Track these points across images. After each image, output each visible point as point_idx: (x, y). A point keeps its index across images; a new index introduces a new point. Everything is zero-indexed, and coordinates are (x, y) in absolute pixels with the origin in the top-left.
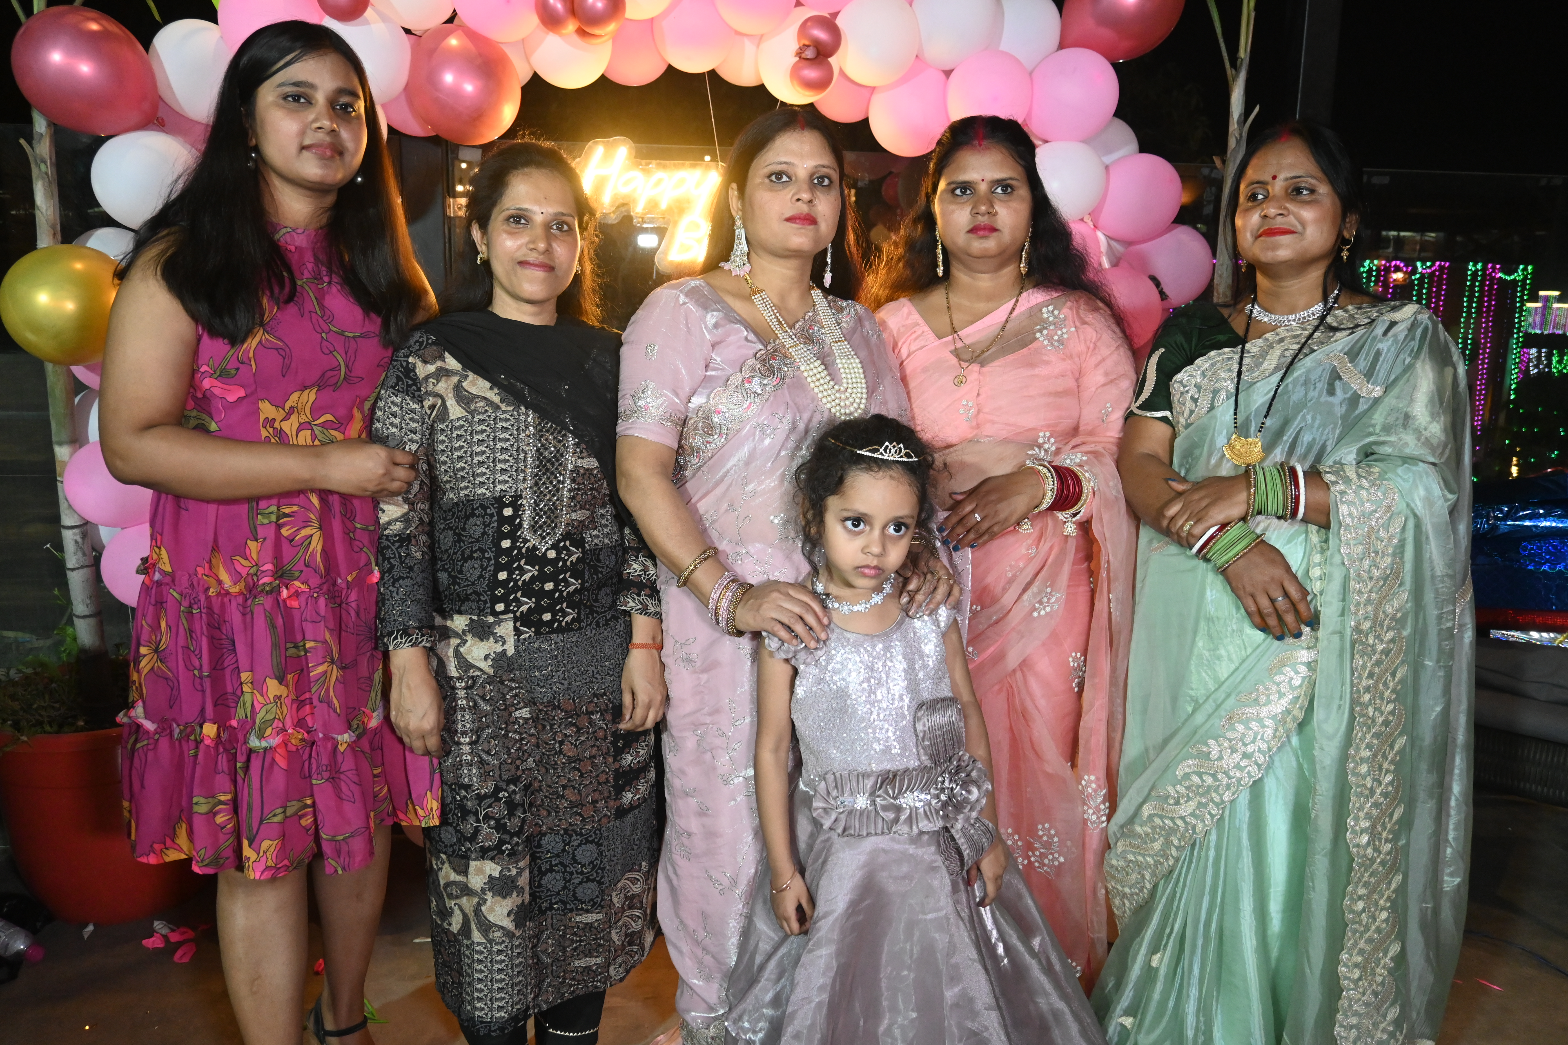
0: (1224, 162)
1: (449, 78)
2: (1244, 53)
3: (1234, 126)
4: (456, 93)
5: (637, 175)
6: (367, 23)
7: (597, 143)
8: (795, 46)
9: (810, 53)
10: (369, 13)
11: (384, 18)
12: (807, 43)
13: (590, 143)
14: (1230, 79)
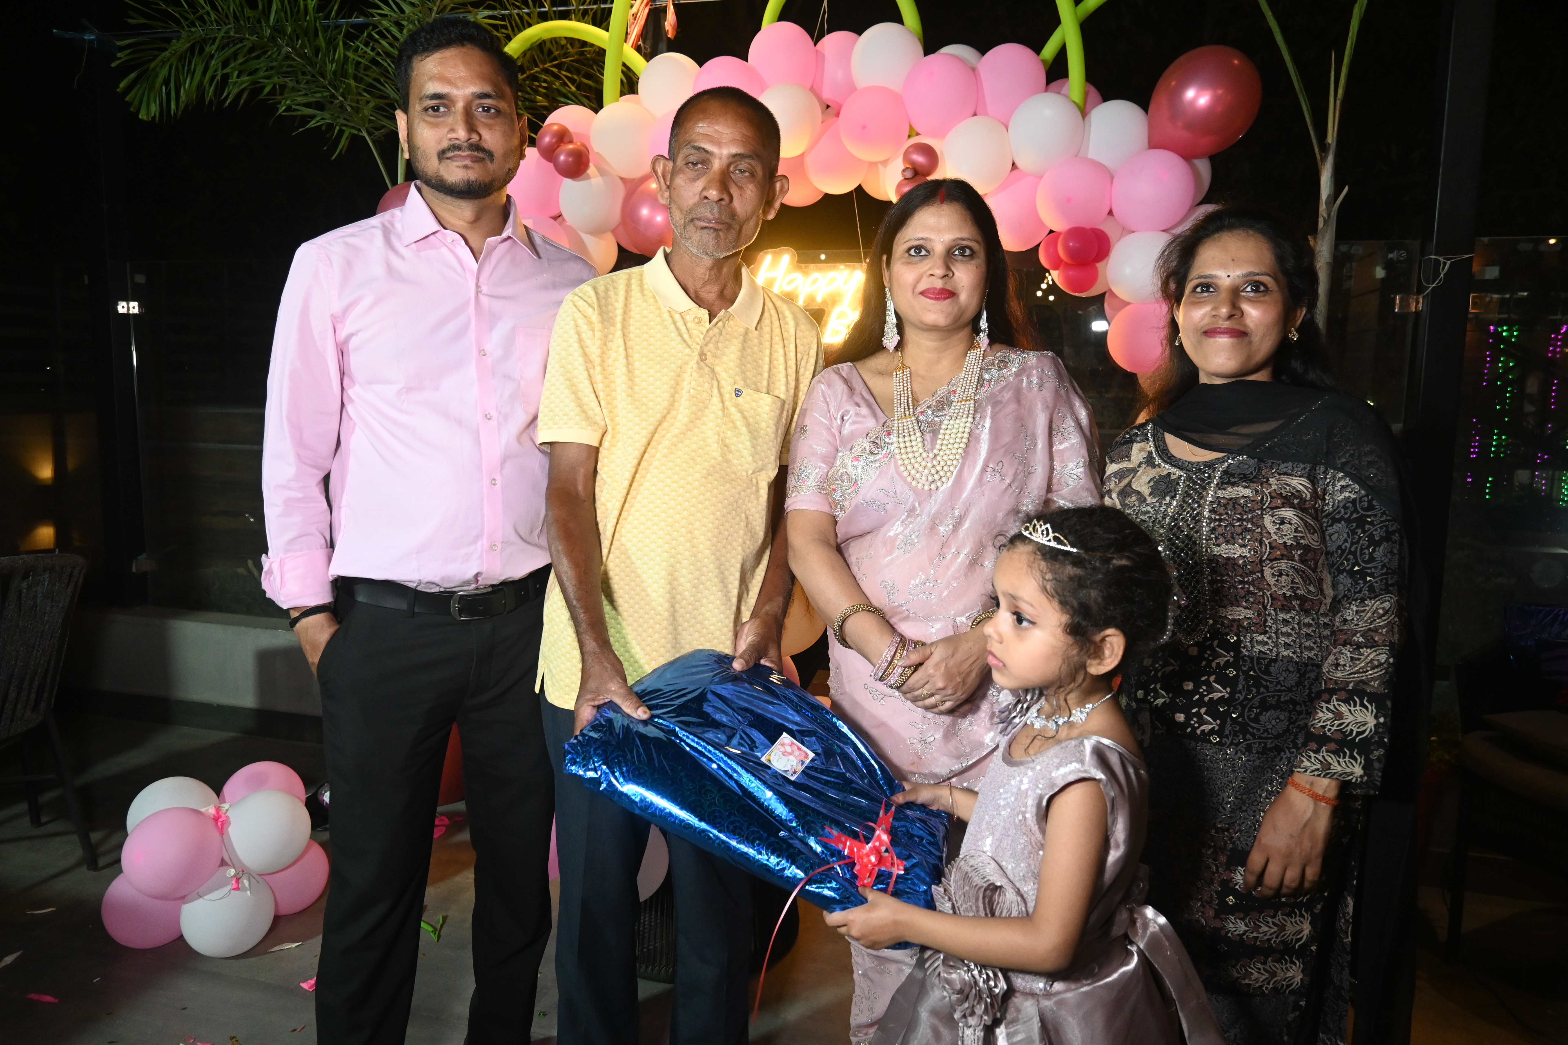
0: (1315, 241)
1: (645, 212)
2: (1331, 138)
3: (1323, 207)
4: (650, 222)
5: (798, 275)
6: (589, 178)
7: (767, 253)
8: (903, 167)
9: (909, 174)
10: (592, 170)
11: (602, 172)
12: (908, 166)
13: (761, 253)
14: (1319, 163)
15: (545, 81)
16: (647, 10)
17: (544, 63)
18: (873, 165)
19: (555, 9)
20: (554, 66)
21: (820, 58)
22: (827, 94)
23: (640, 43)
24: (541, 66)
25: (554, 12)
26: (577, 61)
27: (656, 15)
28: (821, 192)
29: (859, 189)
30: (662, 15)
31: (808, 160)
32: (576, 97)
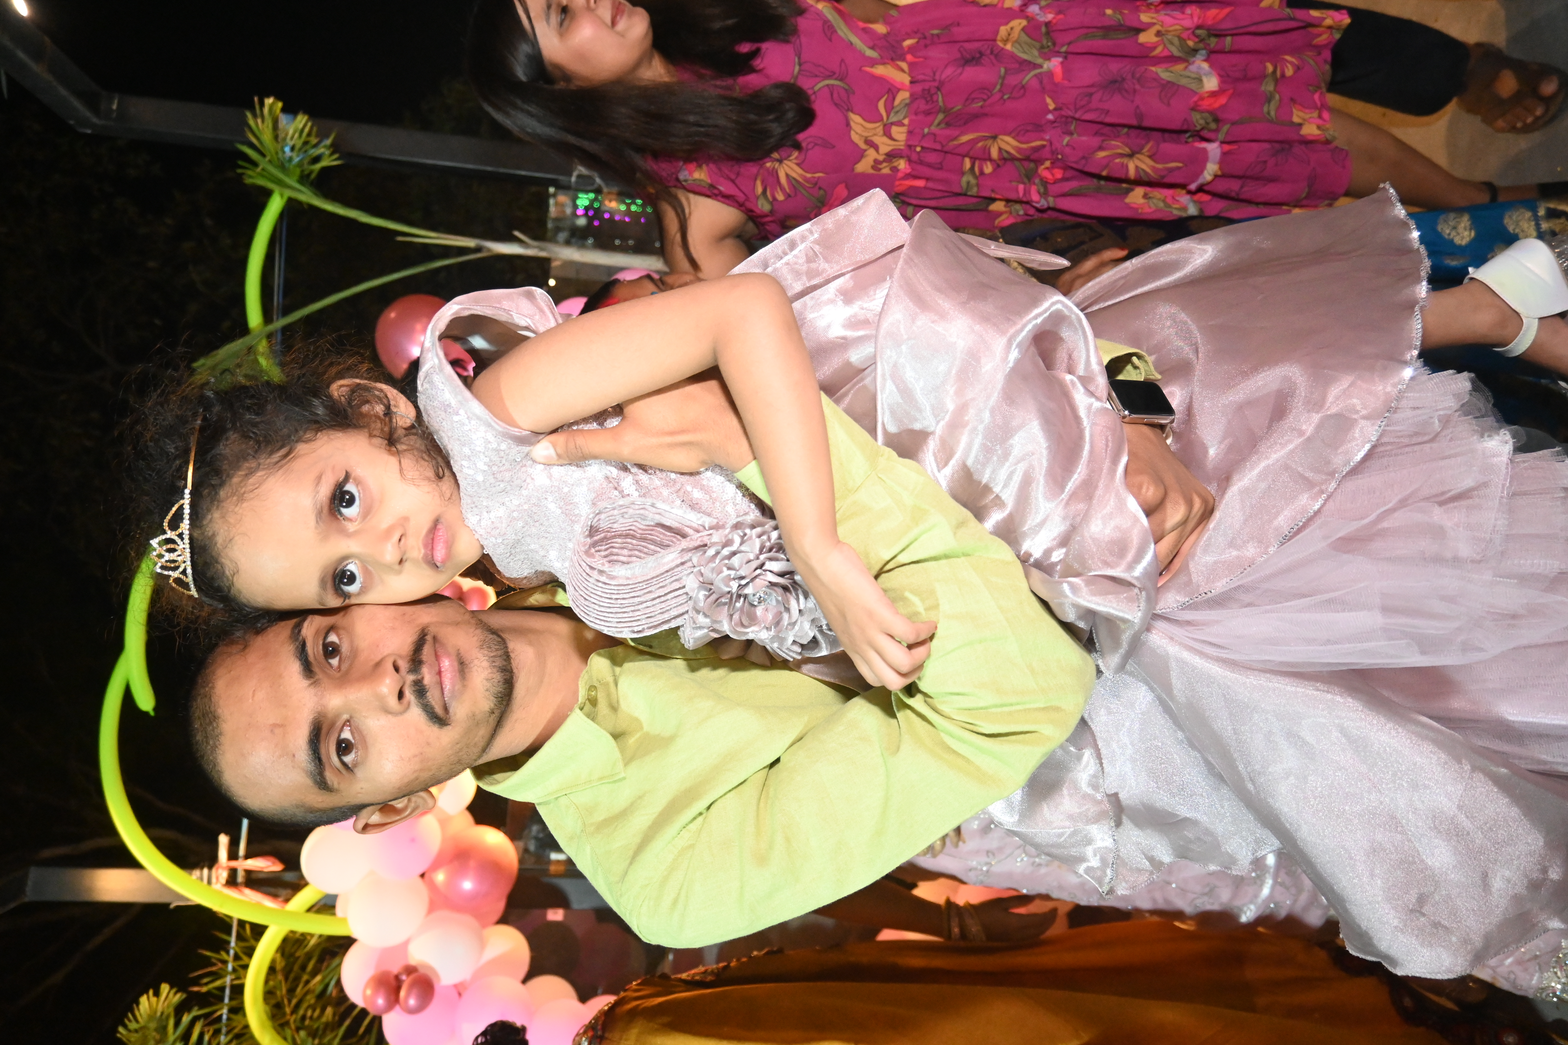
0: (556, 257)
2: (470, 243)
3: (528, 250)
14: (489, 252)
15: (306, 1010)
16: (247, 891)
17: (284, 1014)
19: (226, 1000)
20: (290, 1001)
23: (280, 899)
24: (288, 1017)
25: (231, 999)
26: (286, 978)
27: (254, 881)
30: (254, 876)
32: (329, 973)
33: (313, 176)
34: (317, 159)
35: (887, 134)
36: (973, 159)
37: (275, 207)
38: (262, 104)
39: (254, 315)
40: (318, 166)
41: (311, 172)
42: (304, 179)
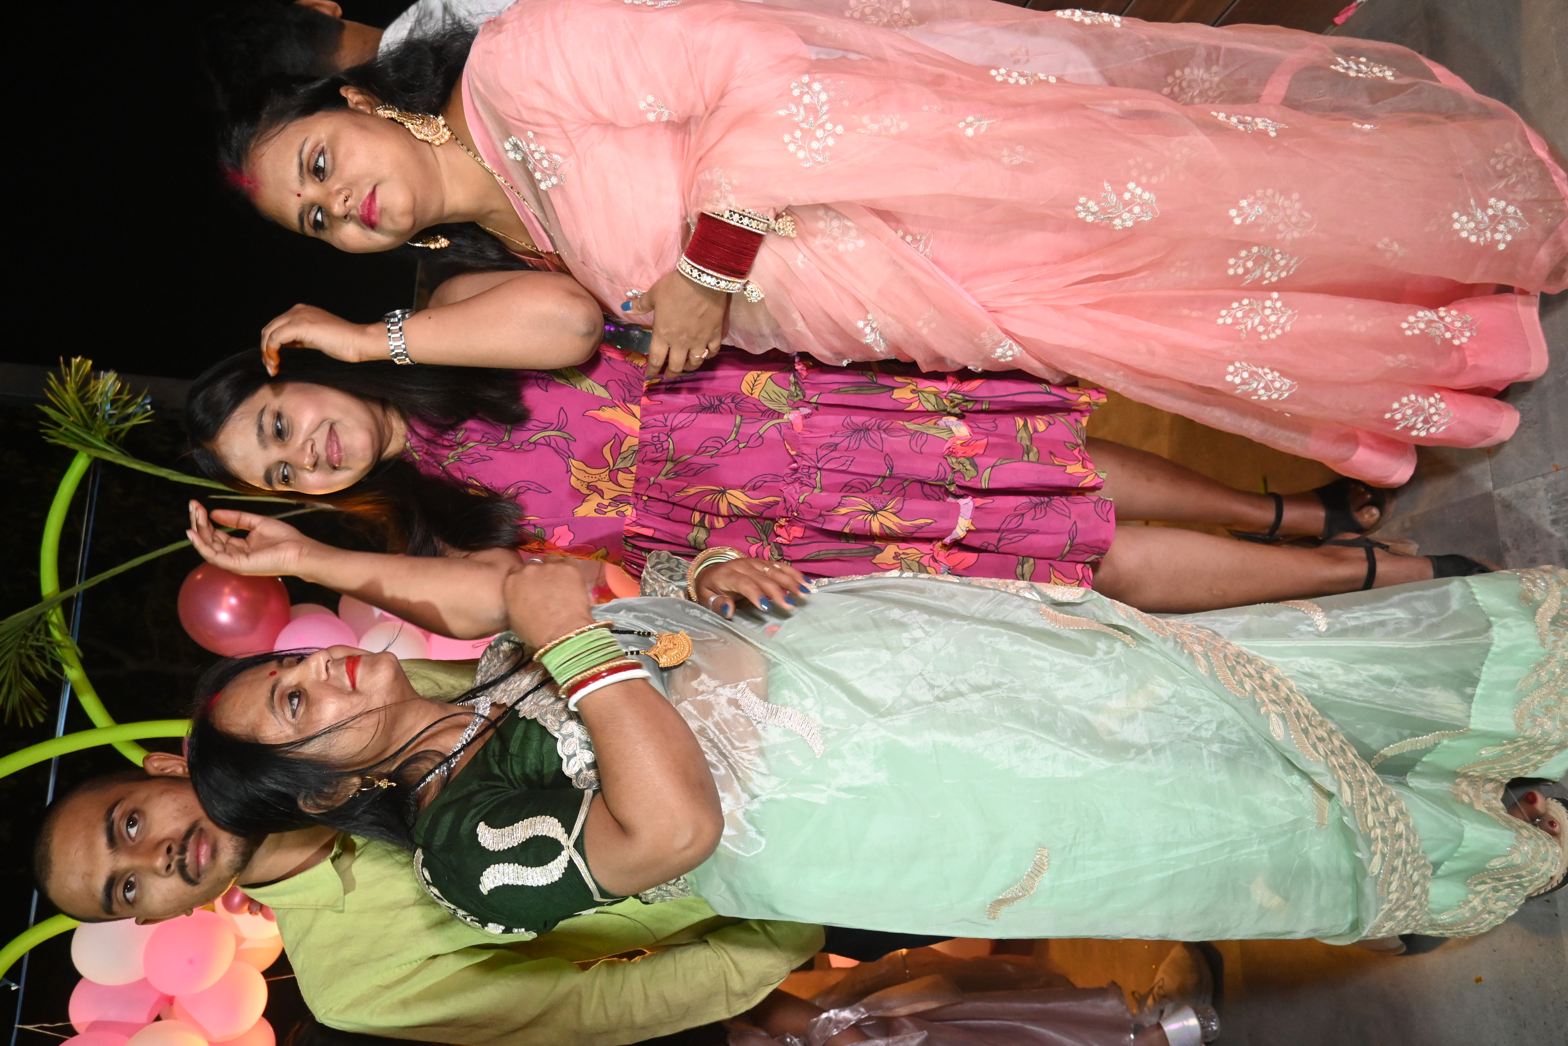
8: (249, 919)
12: (246, 909)
18: (239, 956)
21: (95, 1026)
22: (141, 1015)
28: (260, 1019)
29: (266, 974)
31: (218, 1035)
33: (123, 435)
34: (127, 418)
35: (614, 479)
36: (703, 513)
37: (79, 466)
38: (68, 364)
39: (49, 582)
40: (128, 425)
41: (122, 430)
42: (111, 439)
